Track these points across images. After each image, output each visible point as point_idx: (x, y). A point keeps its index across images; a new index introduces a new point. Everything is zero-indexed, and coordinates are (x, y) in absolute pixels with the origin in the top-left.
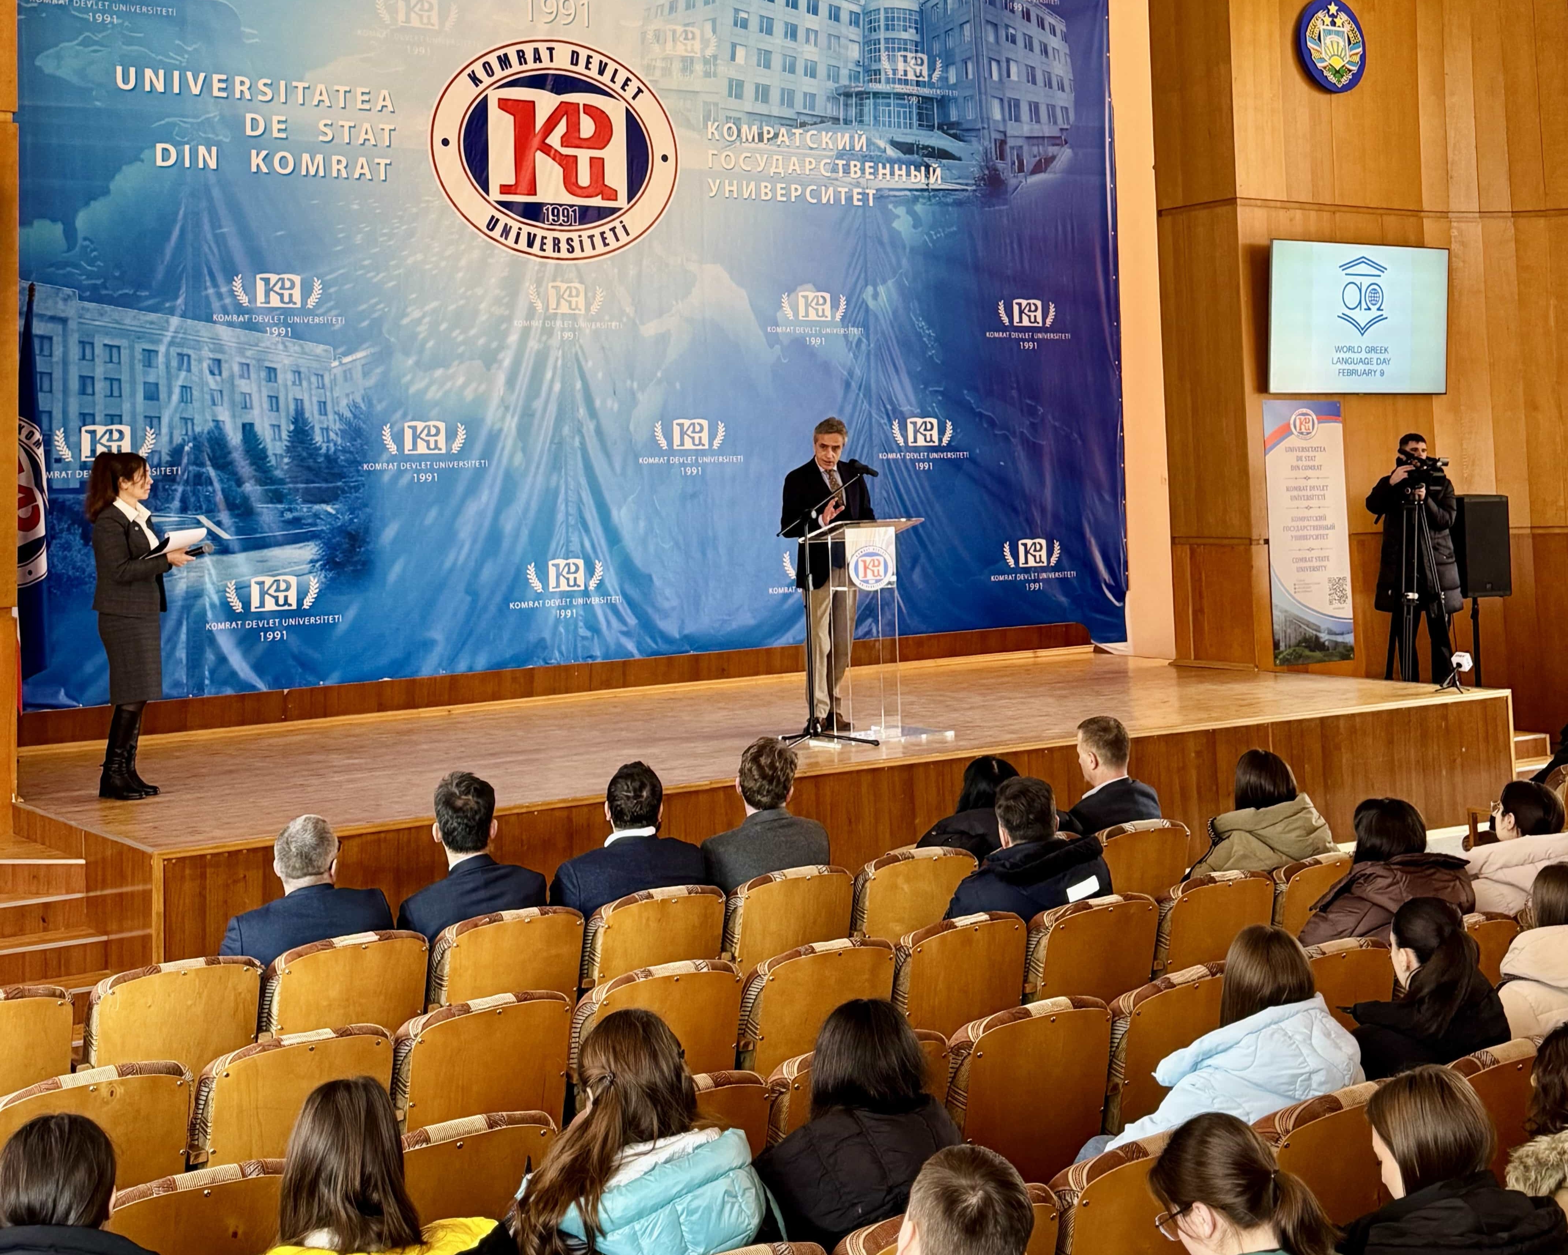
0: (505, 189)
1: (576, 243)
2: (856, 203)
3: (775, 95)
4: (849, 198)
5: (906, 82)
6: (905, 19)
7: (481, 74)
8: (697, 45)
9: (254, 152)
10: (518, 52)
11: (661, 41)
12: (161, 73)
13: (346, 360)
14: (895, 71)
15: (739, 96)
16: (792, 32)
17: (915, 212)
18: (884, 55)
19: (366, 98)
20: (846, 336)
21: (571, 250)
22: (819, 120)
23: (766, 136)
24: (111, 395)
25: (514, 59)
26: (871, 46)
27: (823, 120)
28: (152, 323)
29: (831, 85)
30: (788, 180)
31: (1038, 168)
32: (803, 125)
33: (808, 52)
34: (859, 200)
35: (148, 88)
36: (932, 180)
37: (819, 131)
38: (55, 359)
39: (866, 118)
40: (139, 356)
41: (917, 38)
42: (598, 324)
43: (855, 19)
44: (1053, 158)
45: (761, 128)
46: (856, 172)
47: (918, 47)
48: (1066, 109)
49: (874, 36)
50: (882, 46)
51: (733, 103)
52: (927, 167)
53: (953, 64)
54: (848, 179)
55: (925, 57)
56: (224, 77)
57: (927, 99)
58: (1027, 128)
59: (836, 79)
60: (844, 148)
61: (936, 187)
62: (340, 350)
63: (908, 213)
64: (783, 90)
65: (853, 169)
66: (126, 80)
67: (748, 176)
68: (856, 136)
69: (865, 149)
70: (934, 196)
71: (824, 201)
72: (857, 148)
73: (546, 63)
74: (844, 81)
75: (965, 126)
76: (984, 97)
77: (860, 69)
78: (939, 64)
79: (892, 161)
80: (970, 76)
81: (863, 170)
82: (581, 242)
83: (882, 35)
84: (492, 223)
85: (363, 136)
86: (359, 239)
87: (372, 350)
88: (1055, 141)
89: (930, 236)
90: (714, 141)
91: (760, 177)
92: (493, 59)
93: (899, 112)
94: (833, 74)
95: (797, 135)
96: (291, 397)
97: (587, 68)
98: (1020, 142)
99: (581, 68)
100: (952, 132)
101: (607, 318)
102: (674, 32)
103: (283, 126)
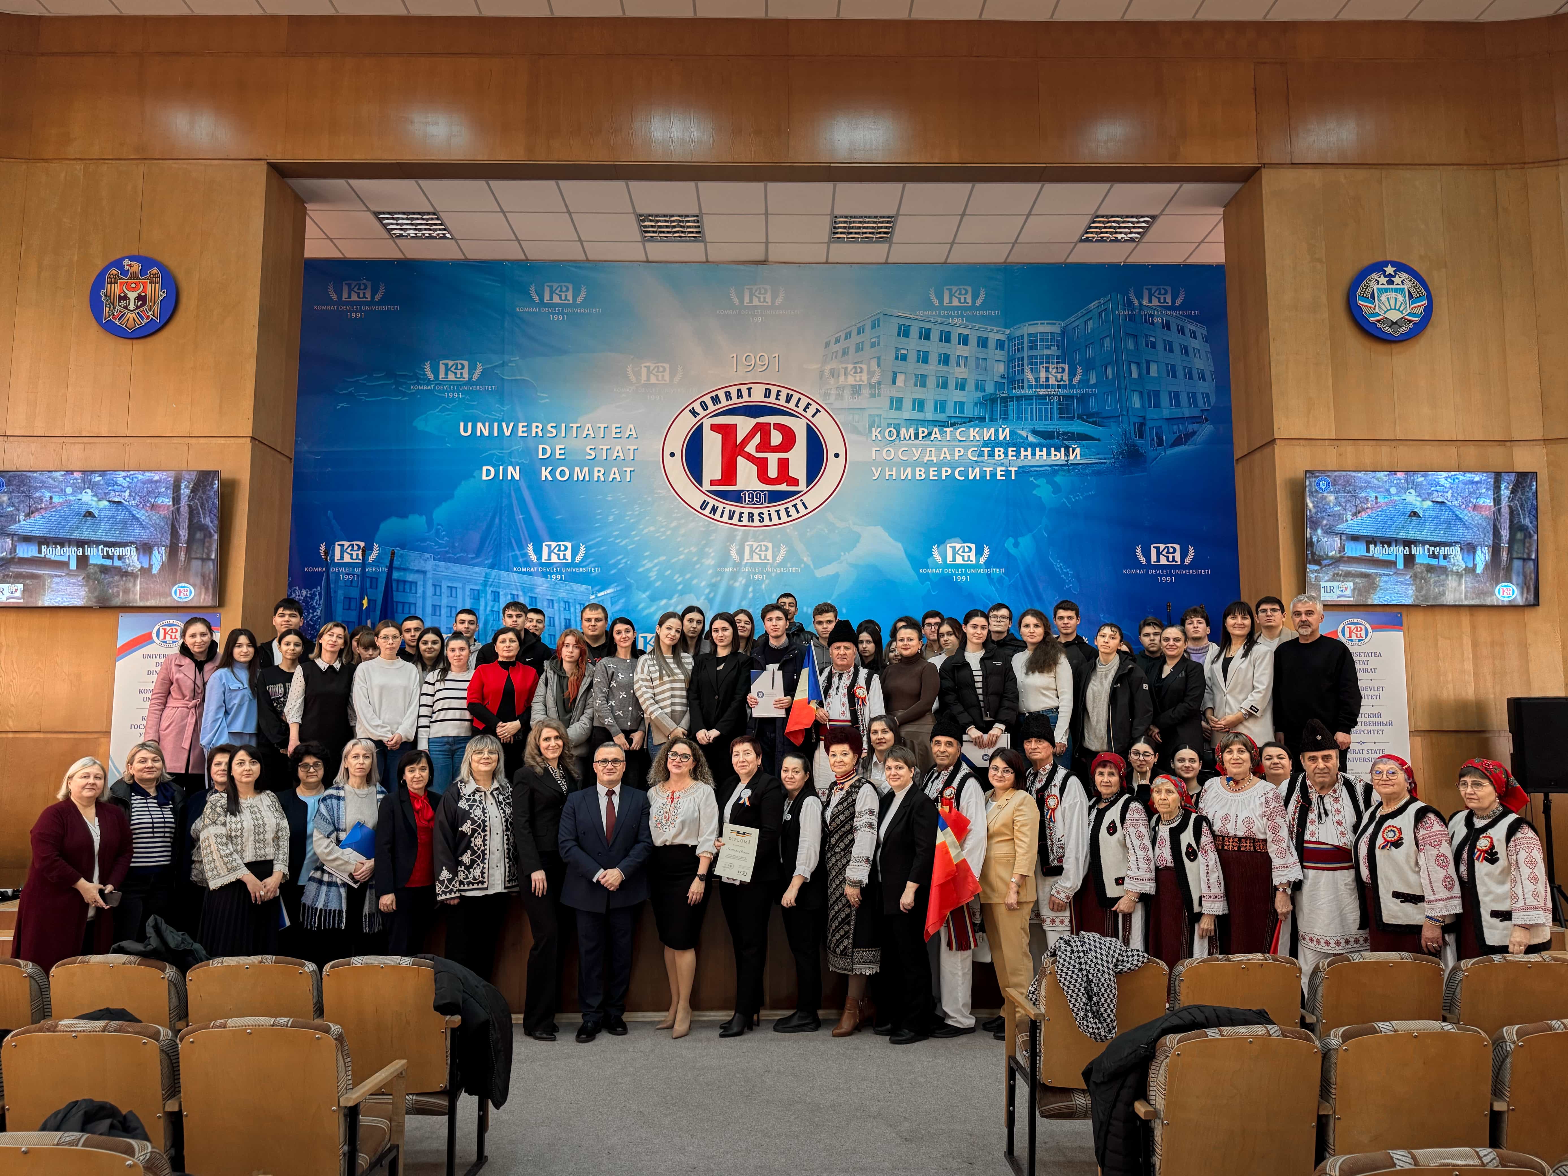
0: (713, 483)
1: (766, 516)
2: (999, 478)
3: (929, 406)
4: (994, 474)
5: (1048, 386)
6: (1047, 341)
7: (698, 409)
8: (865, 377)
9: (543, 468)
10: (726, 393)
11: (835, 375)
12: (487, 424)
13: (599, 595)
14: (1037, 380)
15: (899, 408)
16: (945, 360)
17: (1055, 482)
18: (1027, 369)
19: (618, 430)
20: (989, 575)
21: (762, 520)
22: (967, 420)
23: (921, 435)
25: (722, 397)
26: (1015, 364)
27: (971, 420)
28: (476, 573)
29: (980, 394)
30: (940, 465)
31: (1177, 442)
32: (953, 425)
33: (960, 372)
34: (1001, 475)
35: (479, 434)
36: (1072, 457)
37: (968, 428)
38: (418, 595)
39: (1009, 417)
40: (468, 593)
41: (1059, 353)
42: (782, 570)
43: (1000, 345)
44: (1194, 433)
45: (917, 429)
46: (999, 456)
47: (1059, 359)
48: (1207, 394)
49: (1018, 355)
50: (1026, 361)
51: (894, 414)
52: (1067, 449)
53: (1093, 369)
54: (991, 461)
55: (1066, 367)
56: (525, 424)
57: (1067, 398)
58: (1166, 412)
59: (983, 390)
60: (990, 439)
61: (1075, 462)
62: (597, 588)
63: (1047, 483)
64: (936, 402)
65: (997, 453)
66: (466, 430)
67: (905, 464)
68: (1001, 430)
69: (1008, 438)
70: (1073, 469)
71: (971, 478)
72: (1001, 438)
73: (746, 398)
74: (990, 389)
75: (1104, 415)
76: (1123, 391)
77: (1006, 381)
78: (1079, 370)
79: (1033, 446)
80: (1110, 376)
81: (1006, 454)
82: (770, 515)
83: (1026, 353)
84: (704, 505)
85: (616, 454)
86: (611, 518)
87: (619, 588)
88: (1194, 419)
89: (1069, 499)
90: (877, 441)
91: (915, 464)
92: (708, 400)
93: (1040, 410)
94: (981, 386)
95: (948, 433)
96: (562, 617)
97: (777, 399)
98: (1158, 424)
99: (772, 399)
100: (1091, 420)
101: (789, 565)
102: (846, 369)
103: (563, 452)
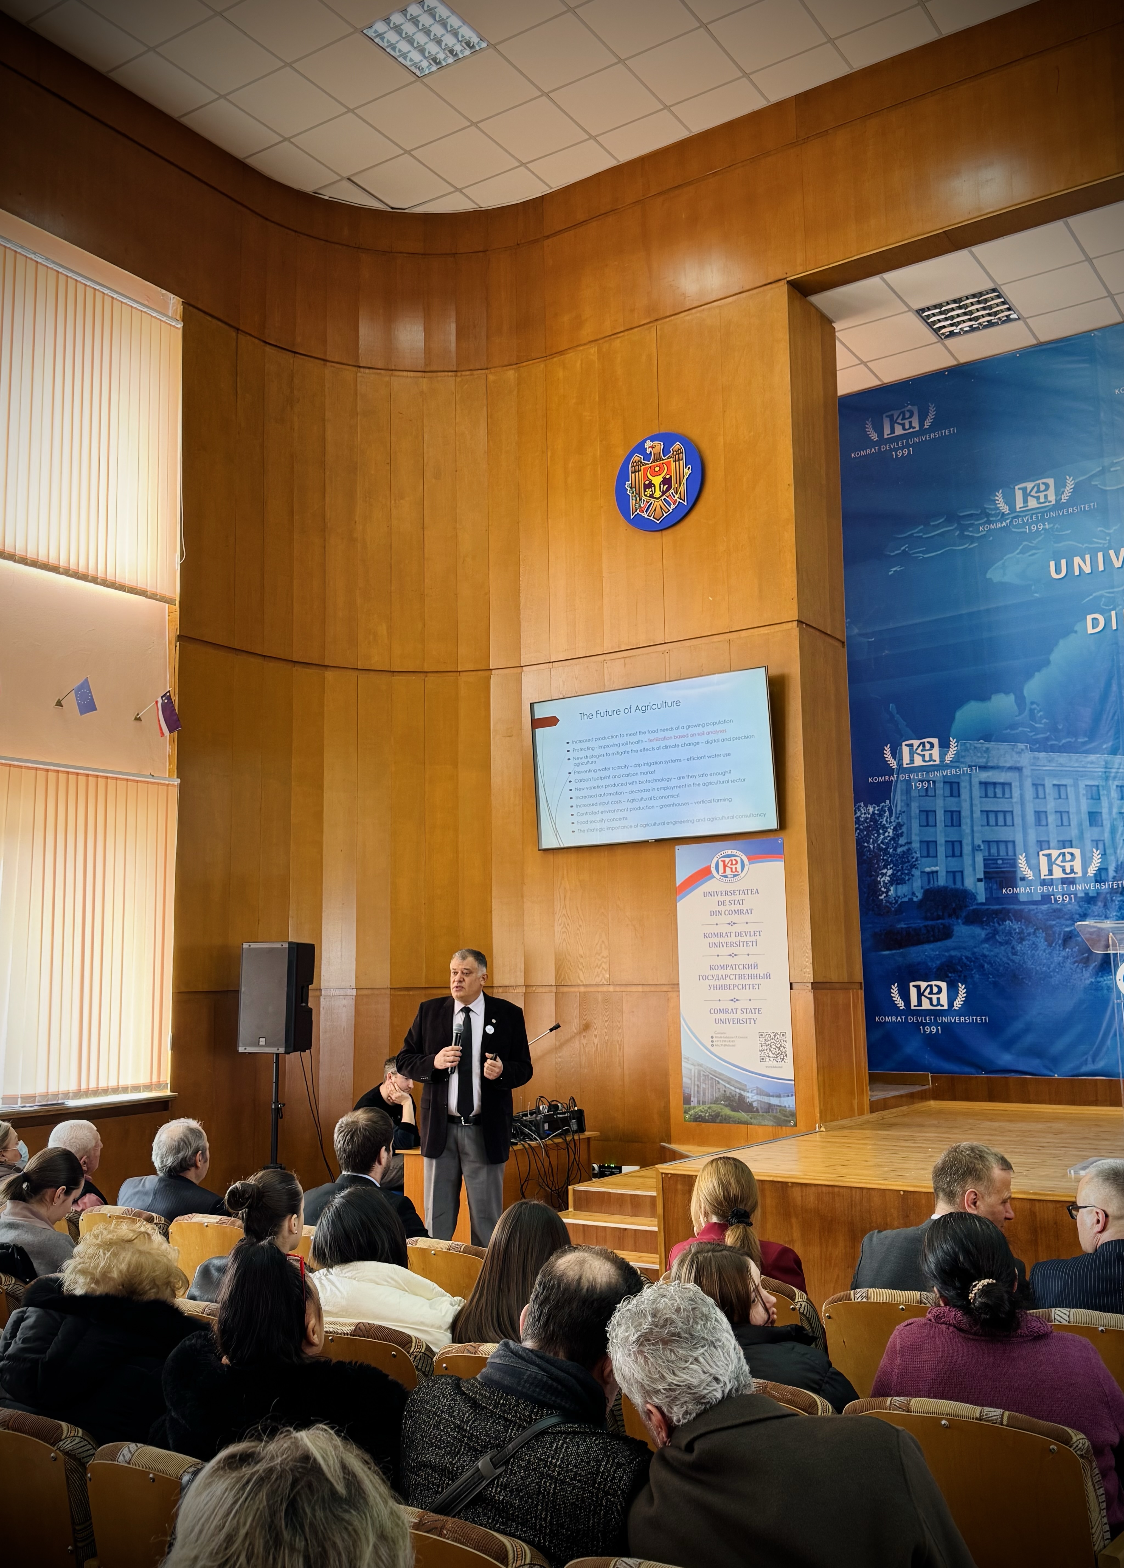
12: (1088, 557)
24: (1062, 825)
28: (1092, 763)
35: (1077, 573)
38: (1014, 800)
40: (1082, 791)
66: (1058, 571)
